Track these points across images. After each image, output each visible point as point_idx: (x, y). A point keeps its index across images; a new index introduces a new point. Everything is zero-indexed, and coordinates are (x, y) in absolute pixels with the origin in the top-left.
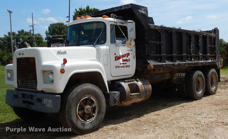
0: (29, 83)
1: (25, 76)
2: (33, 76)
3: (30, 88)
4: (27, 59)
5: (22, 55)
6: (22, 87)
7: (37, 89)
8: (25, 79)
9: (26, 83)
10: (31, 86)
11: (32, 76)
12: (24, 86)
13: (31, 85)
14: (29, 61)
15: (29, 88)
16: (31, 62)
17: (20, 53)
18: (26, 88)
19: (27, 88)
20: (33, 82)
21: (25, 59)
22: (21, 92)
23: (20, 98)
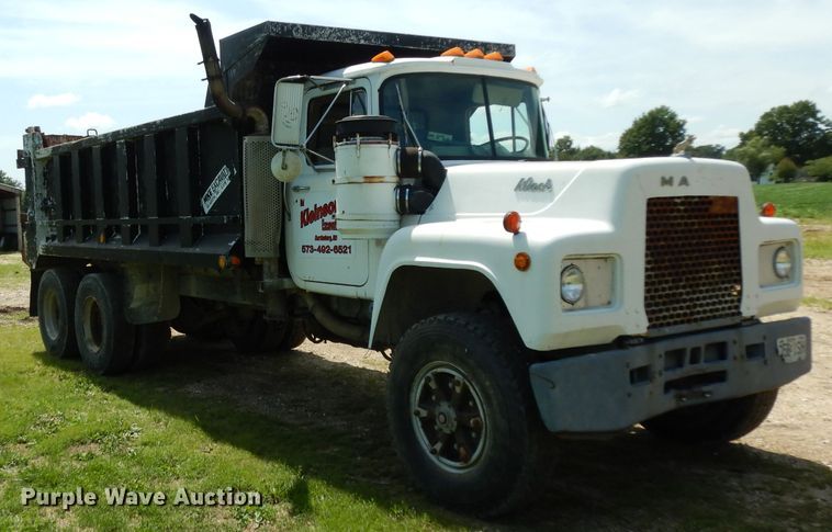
0: (704, 298)
1: (684, 273)
2: (723, 269)
3: (708, 318)
4: (696, 203)
5: (681, 184)
6: (669, 324)
7: (740, 313)
8: (684, 287)
9: (691, 300)
10: (711, 311)
11: (716, 270)
12: (678, 316)
13: (714, 304)
14: (707, 210)
15: (702, 319)
16: (717, 216)
17: (671, 178)
18: (689, 321)
19: (696, 320)
20: (720, 289)
21: (690, 203)
22: (661, 348)
23: (660, 374)
